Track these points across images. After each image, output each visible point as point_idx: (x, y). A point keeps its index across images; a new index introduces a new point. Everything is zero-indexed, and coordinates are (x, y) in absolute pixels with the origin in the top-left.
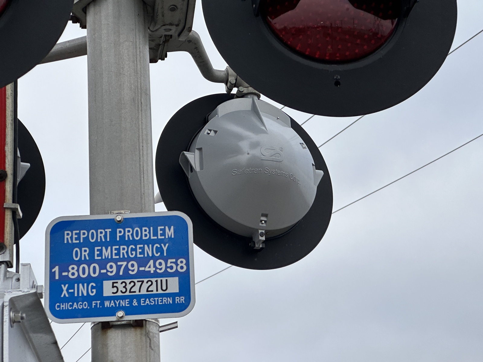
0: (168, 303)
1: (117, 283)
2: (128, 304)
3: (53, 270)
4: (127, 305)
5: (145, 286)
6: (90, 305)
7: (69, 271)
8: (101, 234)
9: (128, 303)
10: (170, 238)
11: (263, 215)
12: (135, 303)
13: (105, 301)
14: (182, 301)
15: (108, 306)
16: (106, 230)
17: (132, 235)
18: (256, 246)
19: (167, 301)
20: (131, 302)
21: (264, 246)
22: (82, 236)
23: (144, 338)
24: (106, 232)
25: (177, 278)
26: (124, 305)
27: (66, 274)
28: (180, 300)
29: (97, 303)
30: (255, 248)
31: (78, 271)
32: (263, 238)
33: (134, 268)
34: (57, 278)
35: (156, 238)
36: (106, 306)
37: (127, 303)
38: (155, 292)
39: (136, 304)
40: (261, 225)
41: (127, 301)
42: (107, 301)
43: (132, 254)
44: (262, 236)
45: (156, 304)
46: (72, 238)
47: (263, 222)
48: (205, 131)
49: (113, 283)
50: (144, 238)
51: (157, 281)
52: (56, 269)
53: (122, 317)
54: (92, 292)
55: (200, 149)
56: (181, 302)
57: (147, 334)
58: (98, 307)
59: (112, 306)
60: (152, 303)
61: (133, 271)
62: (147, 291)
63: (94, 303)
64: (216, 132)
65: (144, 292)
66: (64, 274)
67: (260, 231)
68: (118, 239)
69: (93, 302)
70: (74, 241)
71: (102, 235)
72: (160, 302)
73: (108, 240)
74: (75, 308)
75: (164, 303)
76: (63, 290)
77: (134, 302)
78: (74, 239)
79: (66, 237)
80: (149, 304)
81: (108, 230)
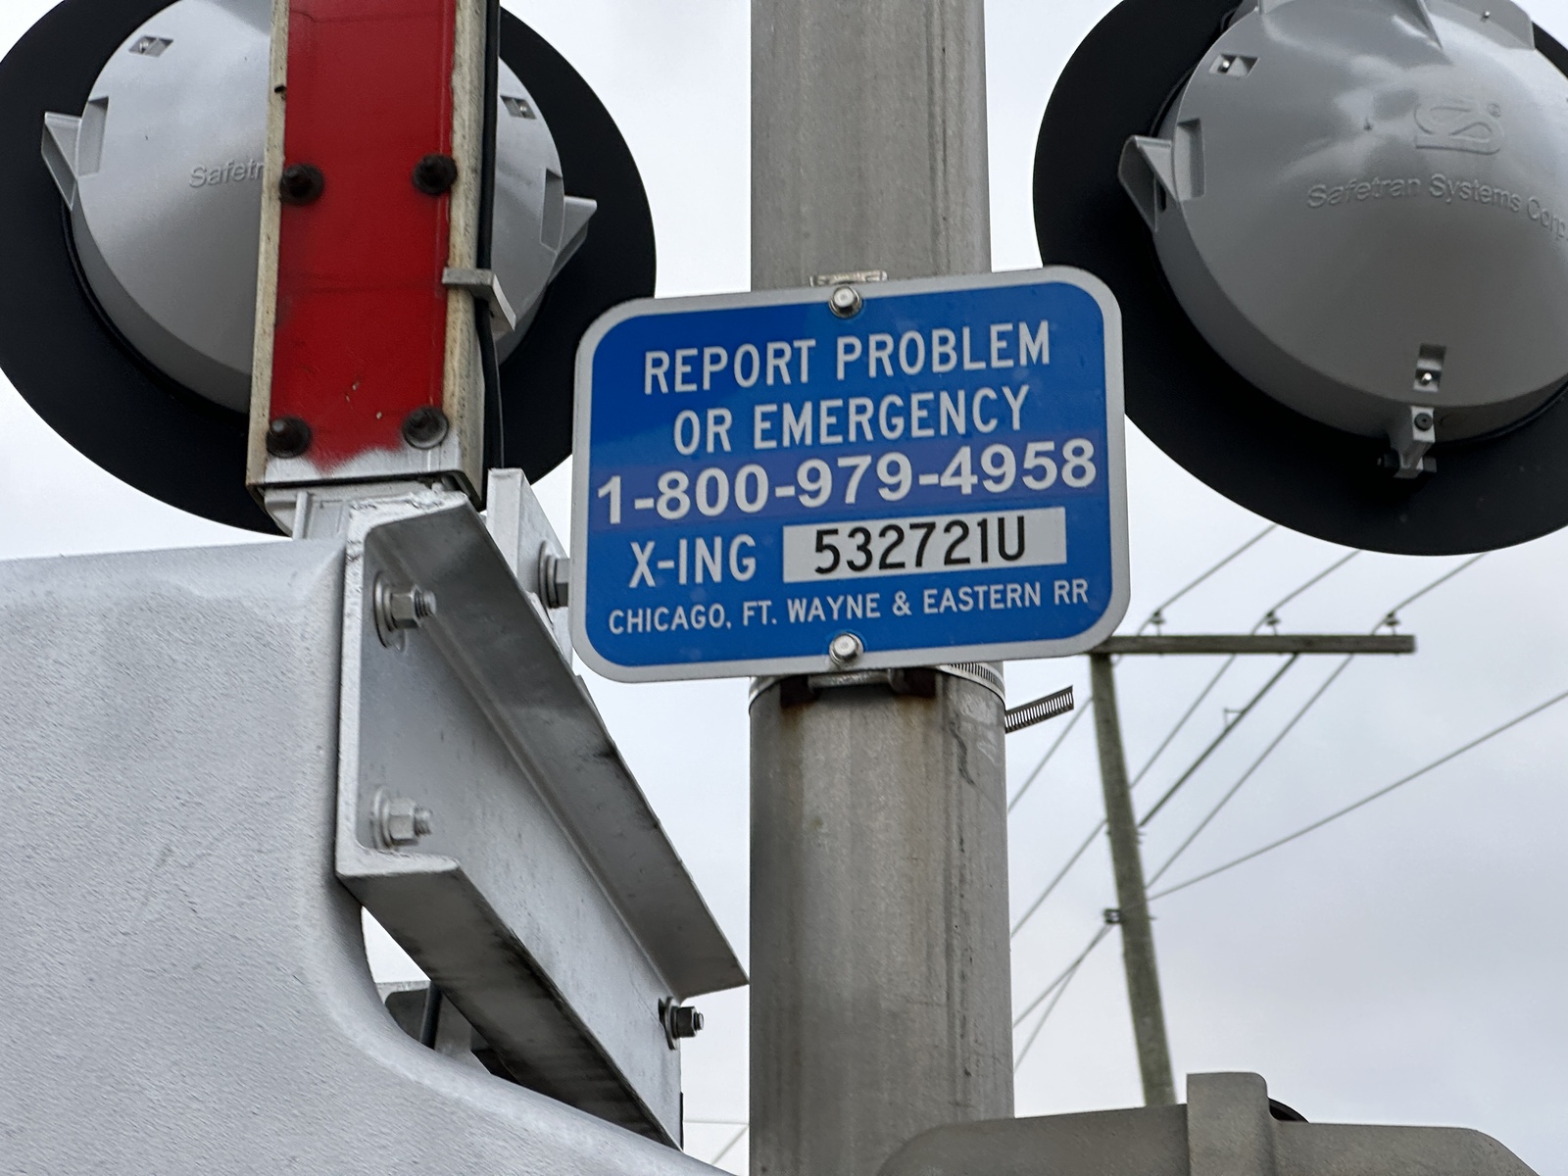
0: (1027, 603)
1: (835, 532)
2: (873, 610)
3: (602, 492)
4: (869, 615)
5: (940, 542)
6: (734, 614)
7: (657, 495)
8: (779, 360)
9: (874, 605)
10: (1035, 367)
11: (1428, 352)
12: (901, 606)
13: (790, 602)
14: (1079, 595)
15: (802, 619)
16: (797, 344)
17: (894, 358)
18: (1403, 465)
19: (1022, 598)
20: (885, 605)
21: (1433, 468)
22: (708, 368)
23: (937, 740)
24: (796, 353)
25: (1062, 511)
26: (859, 614)
27: (648, 503)
28: (1070, 594)
29: (759, 610)
30: (1398, 475)
31: (691, 492)
32: (1429, 436)
33: (900, 478)
34: (615, 517)
35: (982, 365)
36: (792, 619)
37: (869, 605)
38: (976, 564)
39: (906, 610)
40: (1417, 386)
41: (872, 600)
42: (797, 602)
43: (892, 428)
44: (1423, 429)
45: (981, 606)
46: (670, 375)
47: (1428, 377)
48: (1212, 60)
49: (820, 534)
50: (937, 368)
51: (983, 524)
52: (614, 487)
53: (852, 657)
54: (743, 569)
55: (1192, 126)
56: (1075, 600)
57: (951, 727)
58: (765, 621)
59: (817, 617)
60: (966, 603)
61: (894, 488)
62: (948, 561)
63: (750, 609)
64: (1249, 62)
65: (934, 563)
66: (642, 504)
67: (1416, 411)
68: (841, 375)
69: (746, 605)
70: (680, 387)
71: (782, 363)
72: (997, 601)
73: (804, 378)
74: (680, 626)
75: (1009, 604)
76: (635, 563)
77: (899, 602)
78: (678, 378)
79: (650, 371)
80: (955, 609)
81: (804, 345)
